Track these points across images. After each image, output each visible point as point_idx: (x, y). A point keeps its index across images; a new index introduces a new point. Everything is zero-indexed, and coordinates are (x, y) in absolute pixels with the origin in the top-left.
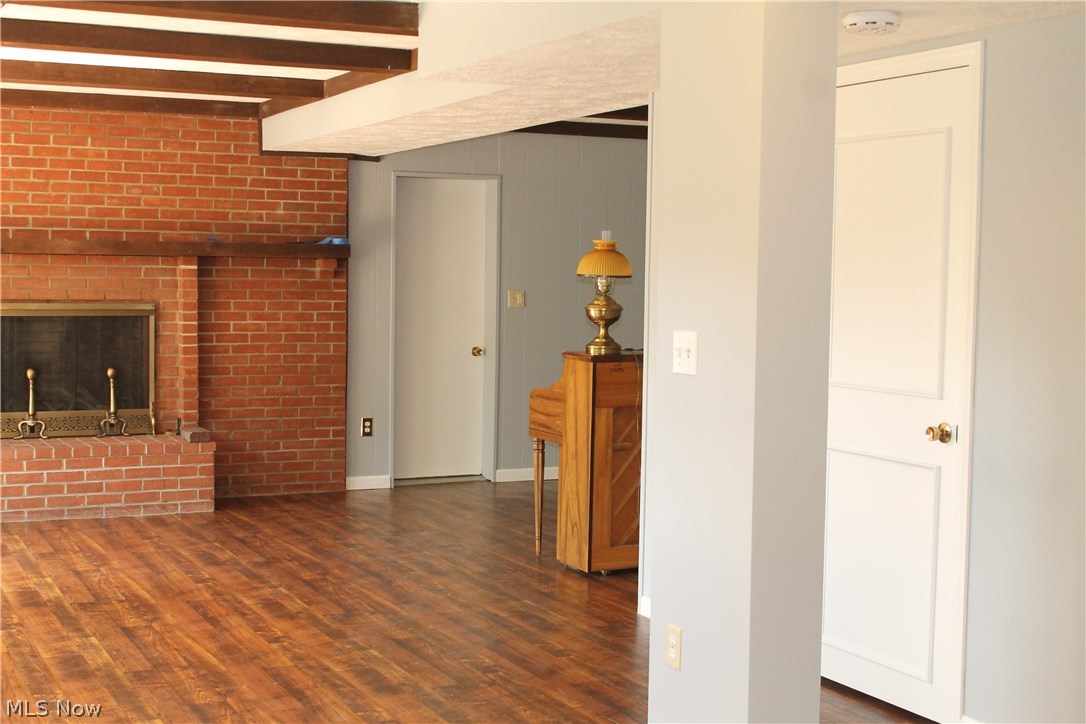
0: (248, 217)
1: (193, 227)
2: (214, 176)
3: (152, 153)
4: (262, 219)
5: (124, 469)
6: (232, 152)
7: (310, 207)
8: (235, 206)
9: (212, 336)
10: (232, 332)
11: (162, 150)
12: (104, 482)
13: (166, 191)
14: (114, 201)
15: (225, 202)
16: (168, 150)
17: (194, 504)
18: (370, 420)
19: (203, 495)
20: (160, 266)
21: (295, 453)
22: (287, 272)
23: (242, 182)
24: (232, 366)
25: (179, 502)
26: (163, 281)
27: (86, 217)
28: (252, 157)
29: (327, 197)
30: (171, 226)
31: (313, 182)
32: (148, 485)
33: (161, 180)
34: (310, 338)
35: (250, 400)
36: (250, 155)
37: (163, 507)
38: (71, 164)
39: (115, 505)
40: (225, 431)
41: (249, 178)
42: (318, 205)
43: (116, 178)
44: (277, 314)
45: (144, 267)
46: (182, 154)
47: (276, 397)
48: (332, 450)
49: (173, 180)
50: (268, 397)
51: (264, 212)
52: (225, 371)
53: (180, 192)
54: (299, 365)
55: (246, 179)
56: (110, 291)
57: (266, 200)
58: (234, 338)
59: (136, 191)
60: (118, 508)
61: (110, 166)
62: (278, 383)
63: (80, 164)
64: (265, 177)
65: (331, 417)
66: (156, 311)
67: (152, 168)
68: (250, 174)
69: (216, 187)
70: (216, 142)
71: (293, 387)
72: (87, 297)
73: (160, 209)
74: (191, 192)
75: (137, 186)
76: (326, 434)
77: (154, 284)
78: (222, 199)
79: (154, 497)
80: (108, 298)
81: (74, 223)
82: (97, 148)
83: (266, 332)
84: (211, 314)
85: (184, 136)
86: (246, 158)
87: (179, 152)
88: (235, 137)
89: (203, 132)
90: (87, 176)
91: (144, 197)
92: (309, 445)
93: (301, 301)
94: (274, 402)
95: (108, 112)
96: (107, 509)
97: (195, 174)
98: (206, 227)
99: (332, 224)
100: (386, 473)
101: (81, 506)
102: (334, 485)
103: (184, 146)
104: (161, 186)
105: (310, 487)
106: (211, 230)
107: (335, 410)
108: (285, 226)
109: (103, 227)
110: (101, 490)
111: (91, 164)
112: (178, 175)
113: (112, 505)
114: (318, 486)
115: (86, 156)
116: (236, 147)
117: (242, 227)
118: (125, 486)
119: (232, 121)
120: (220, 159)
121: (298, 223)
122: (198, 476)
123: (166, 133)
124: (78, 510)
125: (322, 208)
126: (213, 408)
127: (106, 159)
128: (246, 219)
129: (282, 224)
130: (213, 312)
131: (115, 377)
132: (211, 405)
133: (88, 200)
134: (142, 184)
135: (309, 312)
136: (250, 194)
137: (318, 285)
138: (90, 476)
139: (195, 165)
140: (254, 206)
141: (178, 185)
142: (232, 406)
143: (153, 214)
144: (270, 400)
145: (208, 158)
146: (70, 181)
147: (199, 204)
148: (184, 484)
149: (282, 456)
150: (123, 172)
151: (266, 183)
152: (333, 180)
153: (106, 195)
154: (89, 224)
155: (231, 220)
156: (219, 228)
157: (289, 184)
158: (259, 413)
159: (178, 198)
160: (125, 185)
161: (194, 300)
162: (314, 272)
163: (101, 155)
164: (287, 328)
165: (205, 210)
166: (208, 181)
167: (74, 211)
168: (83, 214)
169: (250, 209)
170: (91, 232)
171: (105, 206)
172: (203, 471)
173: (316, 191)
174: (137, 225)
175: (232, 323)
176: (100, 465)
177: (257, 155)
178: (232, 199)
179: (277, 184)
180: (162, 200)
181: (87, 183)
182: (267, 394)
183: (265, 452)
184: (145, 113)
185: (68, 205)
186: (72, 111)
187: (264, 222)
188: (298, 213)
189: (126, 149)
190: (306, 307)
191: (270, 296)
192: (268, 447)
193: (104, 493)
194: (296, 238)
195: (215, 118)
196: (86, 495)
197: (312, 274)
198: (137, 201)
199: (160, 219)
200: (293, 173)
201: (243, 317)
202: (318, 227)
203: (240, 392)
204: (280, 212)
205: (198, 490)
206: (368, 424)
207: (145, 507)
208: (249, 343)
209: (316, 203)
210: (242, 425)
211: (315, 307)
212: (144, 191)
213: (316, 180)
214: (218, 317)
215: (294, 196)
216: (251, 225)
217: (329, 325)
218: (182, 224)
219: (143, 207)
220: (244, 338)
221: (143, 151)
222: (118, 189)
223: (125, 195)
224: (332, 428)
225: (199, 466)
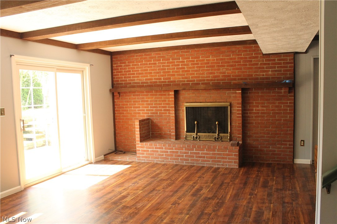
0: (259, 75)
1: (242, 79)
2: (248, 63)
3: (229, 58)
4: (264, 76)
5: (211, 152)
6: (254, 55)
7: (280, 71)
8: (255, 72)
9: (248, 112)
10: (254, 111)
11: (232, 57)
12: (206, 156)
13: (233, 69)
14: (218, 73)
15: (252, 71)
16: (234, 57)
17: (232, 165)
18: (303, 141)
19: (235, 162)
20: (232, 92)
21: (275, 150)
22: (272, 92)
23: (257, 64)
24: (254, 122)
25: (227, 164)
26: (233, 96)
27: (211, 78)
28: (260, 56)
29: (286, 67)
30: (235, 79)
31: (281, 63)
32: (218, 158)
33: (232, 66)
34: (281, 113)
35: (260, 132)
36: (259, 56)
37: (223, 165)
38: (206, 63)
39: (209, 163)
40: (252, 142)
41: (259, 63)
42: (283, 70)
43: (218, 66)
44: (269, 106)
45: (227, 92)
46: (238, 58)
47: (269, 132)
48: (288, 150)
49: (235, 65)
50: (266, 132)
51: (264, 73)
52: (252, 123)
53: (237, 69)
54: (277, 122)
55: (258, 63)
56: (217, 99)
57: (265, 69)
58: (255, 113)
59: (224, 70)
60: (209, 164)
61: (217, 63)
62: (270, 128)
63: (208, 63)
64: (264, 62)
65: (288, 139)
66: (231, 105)
67: (229, 62)
68: (260, 62)
69: (249, 67)
70: (248, 53)
71: (275, 129)
72: (211, 101)
73: (232, 74)
74: (241, 69)
75: (225, 68)
76: (286, 144)
77: (230, 97)
78: (251, 70)
79: (220, 161)
80: (217, 101)
81: (207, 80)
82: (213, 58)
83: (265, 111)
84: (248, 106)
85: (238, 52)
86: (258, 56)
87: (237, 57)
88: (254, 51)
89: (244, 50)
90: (211, 66)
91: (227, 71)
92: (280, 148)
93: (277, 101)
94: (268, 134)
95: (216, 48)
96: (206, 163)
97: (242, 63)
98: (246, 79)
99: (288, 76)
100: (309, 159)
101: (199, 162)
102: (289, 161)
103: (238, 55)
104: (232, 68)
105: (280, 161)
106: (247, 80)
107: (290, 137)
108: (272, 78)
109: (215, 81)
110: (205, 158)
111: (211, 63)
112: (237, 64)
113: (208, 163)
114: (283, 161)
115: (210, 61)
116: (255, 53)
117: (257, 79)
118: (211, 158)
119: (253, 46)
120: (250, 58)
121: (276, 76)
122: (233, 157)
123: (233, 52)
124: (198, 163)
125: (284, 71)
126: (248, 134)
127: (215, 61)
128: (259, 76)
129: (270, 77)
130: (248, 105)
131: (218, 124)
132: (248, 133)
133: (211, 73)
134: (226, 67)
135: (280, 105)
136: (260, 68)
137: (283, 96)
138: (202, 153)
139: (242, 60)
140: (261, 71)
141: (237, 67)
142: (254, 134)
143: (229, 76)
144: (267, 133)
145: (246, 58)
146: (206, 68)
147: (244, 72)
148: (229, 159)
149: (271, 151)
150: (221, 64)
151: (265, 64)
152: (288, 61)
153: (216, 72)
154: (211, 80)
155: (254, 77)
156: (250, 79)
157: (273, 64)
158: (264, 137)
159: (237, 71)
160: (221, 68)
161: (240, 101)
162: (282, 92)
163: (214, 60)
164: (273, 110)
165: (245, 74)
166: (246, 65)
167: (207, 77)
168: (209, 77)
169: (260, 73)
170: (212, 83)
171: (216, 75)
172: (235, 155)
173: (282, 65)
174: (225, 80)
175: (254, 108)
176: (204, 151)
177: (262, 55)
178: (254, 70)
179: (269, 64)
180: (232, 72)
181: (211, 68)
182: (266, 131)
183: (265, 149)
184: (227, 47)
185: (206, 75)
186: (206, 49)
187: (265, 77)
188: (276, 73)
189: (221, 58)
190: (279, 103)
191: (267, 100)
192: (266, 148)
193: (205, 159)
194: (275, 81)
195: (248, 46)
196: (200, 159)
197: (281, 93)
198: (225, 73)
199: (232, 78)
200: (274, 60)
201: (258, 107)
202: (283, 77)
203: (257, 130)
204: (270, 73)
205: (233, 161)
206: (302, 142)
207: (217, 164)
208: (260, 115)
209: (282, 69)
210: (257, 140)
211: (282, 103)
212: (227, 69)
213: (282, 62)
214: (250, 107)
215: (275, 67)
216: (260, 77)
217: (287, 109)
218: (238, 78)
219: (226, 74)
220: (258, 113)
221: (226, 58)
222: (219, 69)
223: (221, 71)
224: (288, 143)
225: (234, 154)
